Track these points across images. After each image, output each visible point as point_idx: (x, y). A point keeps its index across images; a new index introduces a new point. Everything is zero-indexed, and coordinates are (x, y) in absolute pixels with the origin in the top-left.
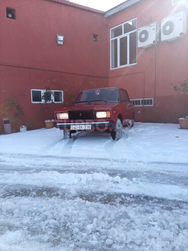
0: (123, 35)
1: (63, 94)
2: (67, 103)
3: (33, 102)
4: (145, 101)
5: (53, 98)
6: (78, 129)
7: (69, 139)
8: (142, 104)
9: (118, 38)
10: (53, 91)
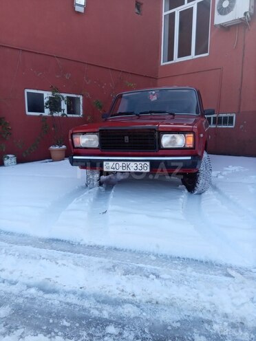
0: (186, 6)
1: (81, 102)
2: (89, 118)
3: (28, 113)
4: (220, 118)
5: (64, 106)
6: (121, 170)
7: (97, 188)
8: (214, 123)
9: (177, 11)
10: (65, 95)
